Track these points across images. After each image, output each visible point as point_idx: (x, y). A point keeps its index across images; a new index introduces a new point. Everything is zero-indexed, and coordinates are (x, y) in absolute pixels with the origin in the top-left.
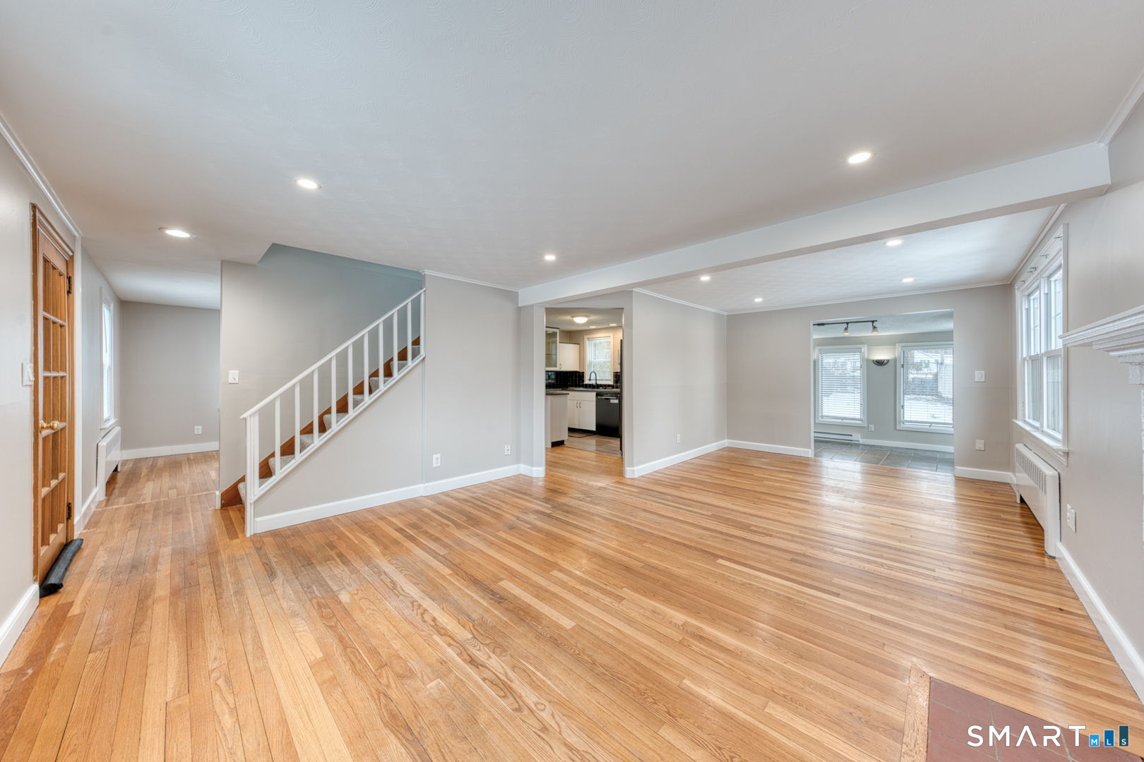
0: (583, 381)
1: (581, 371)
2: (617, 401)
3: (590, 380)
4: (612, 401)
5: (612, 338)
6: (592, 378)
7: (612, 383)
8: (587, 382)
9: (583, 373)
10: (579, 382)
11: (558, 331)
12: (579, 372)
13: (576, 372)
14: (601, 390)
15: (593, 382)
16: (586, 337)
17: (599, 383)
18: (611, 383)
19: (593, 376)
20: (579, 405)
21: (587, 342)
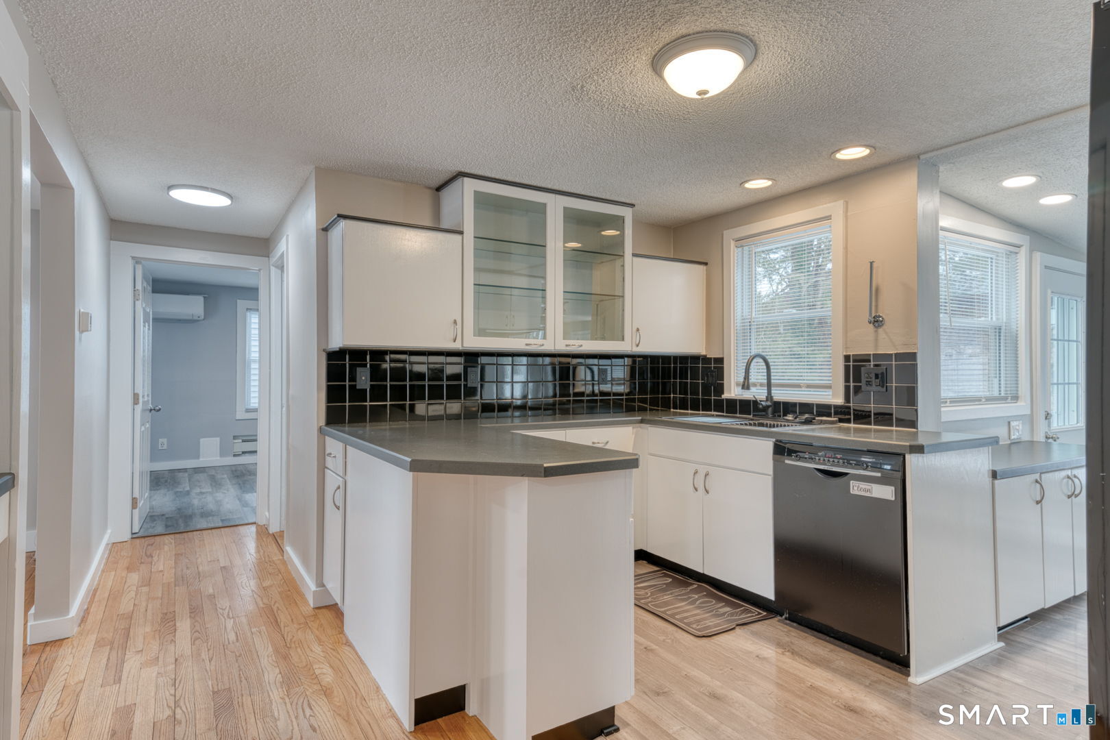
0: (720, 389)
1: (711, 355)
2: (886, 493)
3: (746, 386)
4: (857, 488)
5: (838, 223)
6: (752, 379)
7: (839, 400)
8: (733, 391)
9: (720, 361)
10: (706, 390)
11: (627, 213)
12: (706, 360)
13: (695, 358)
14: (793, 430)
15: (757, 393)
16: (730, 235)
17: (780, 395)
18: (836, 398)
19: (758, 374)
20: (703, 484)
21: (734, 255)
